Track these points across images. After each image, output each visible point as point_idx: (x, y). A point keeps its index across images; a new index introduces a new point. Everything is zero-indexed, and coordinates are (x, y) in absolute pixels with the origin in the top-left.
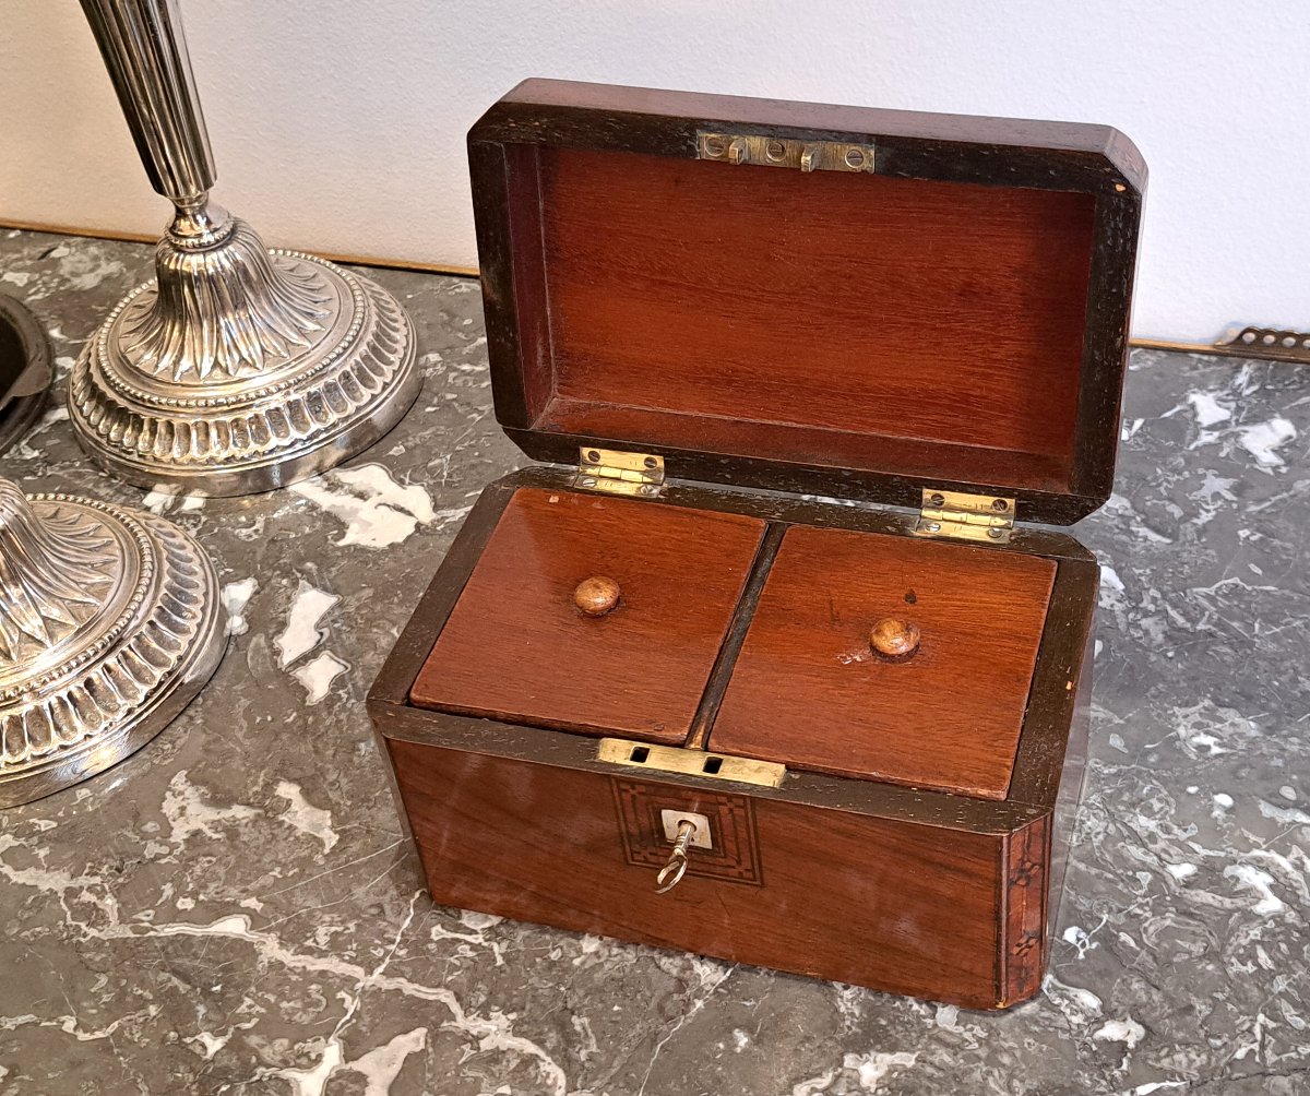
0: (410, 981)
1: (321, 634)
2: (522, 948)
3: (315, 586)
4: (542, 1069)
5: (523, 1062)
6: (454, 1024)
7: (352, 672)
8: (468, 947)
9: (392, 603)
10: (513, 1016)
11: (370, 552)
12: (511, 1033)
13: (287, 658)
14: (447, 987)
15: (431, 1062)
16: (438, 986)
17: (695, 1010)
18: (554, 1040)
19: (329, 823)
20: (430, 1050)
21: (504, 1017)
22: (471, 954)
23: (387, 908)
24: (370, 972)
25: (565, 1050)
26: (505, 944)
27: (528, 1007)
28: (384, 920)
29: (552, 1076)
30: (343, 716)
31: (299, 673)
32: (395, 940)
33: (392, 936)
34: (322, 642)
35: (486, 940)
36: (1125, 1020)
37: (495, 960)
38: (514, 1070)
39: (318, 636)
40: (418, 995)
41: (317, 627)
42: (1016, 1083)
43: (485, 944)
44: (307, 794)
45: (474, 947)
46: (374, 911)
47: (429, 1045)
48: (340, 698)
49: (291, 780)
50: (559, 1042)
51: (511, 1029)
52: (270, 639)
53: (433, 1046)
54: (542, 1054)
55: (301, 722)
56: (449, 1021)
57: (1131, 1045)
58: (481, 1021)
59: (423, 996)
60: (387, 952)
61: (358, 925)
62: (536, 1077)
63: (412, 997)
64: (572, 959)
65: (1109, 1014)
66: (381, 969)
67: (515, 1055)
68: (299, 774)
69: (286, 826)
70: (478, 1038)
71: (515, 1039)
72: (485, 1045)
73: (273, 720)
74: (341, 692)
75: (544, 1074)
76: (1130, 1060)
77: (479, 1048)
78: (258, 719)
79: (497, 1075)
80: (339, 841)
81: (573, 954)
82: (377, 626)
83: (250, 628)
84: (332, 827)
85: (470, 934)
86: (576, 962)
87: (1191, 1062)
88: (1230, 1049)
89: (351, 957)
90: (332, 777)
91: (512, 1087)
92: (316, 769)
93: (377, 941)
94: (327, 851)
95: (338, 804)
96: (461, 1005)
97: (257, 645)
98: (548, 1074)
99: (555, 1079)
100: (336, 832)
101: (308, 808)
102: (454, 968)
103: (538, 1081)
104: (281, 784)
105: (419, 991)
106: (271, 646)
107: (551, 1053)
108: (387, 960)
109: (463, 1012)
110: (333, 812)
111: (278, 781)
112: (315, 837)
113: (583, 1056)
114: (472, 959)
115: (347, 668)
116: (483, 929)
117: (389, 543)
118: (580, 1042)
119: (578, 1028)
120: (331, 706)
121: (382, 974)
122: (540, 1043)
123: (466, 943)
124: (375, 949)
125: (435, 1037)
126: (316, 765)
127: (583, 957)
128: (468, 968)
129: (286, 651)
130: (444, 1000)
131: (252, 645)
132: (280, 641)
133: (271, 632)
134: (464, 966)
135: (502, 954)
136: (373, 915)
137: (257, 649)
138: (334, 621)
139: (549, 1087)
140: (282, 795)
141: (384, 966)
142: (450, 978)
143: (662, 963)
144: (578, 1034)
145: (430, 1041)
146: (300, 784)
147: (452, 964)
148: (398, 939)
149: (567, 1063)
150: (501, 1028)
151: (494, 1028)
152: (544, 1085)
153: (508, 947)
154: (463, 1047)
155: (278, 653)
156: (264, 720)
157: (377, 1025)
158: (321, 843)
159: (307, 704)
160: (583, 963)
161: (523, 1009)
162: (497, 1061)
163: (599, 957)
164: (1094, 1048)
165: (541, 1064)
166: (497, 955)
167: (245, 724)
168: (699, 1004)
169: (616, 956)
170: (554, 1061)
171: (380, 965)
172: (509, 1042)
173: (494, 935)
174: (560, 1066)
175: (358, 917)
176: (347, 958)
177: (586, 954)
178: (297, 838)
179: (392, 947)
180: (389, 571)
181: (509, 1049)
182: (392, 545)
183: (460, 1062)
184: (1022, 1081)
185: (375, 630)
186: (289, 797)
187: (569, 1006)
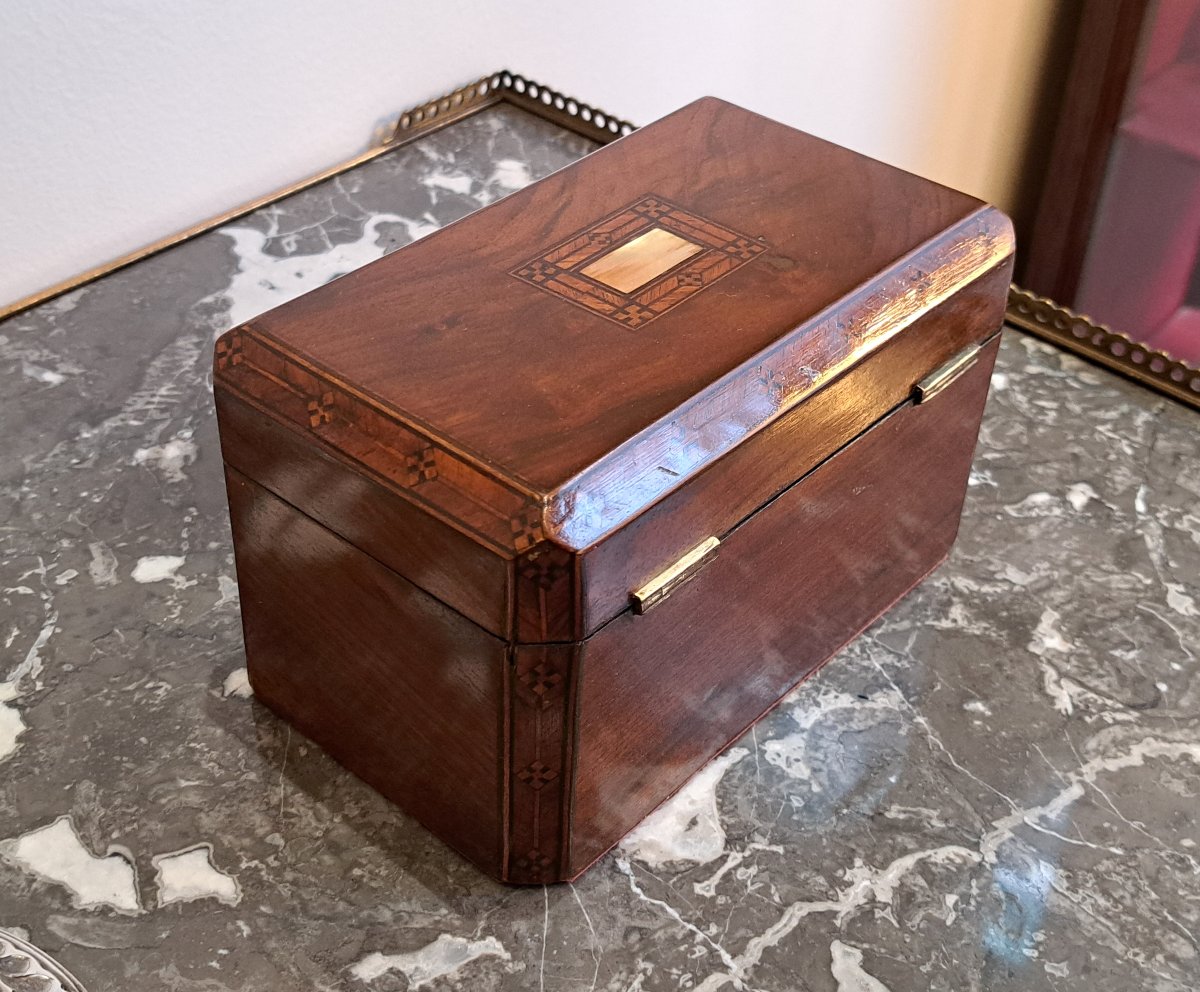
0: (758, 935)
1: (115, 854)
2: (772, 825)
3: (16, 834)
4: (939, 861)
5: (922, 874)
6: (842, 914)
7: (217, 844)
8: (741, 870)
9: (129, 771)
10: (858, 862)
11: (8, 763)
12: (880, 871)
13: (127, 900)
14: (788, 904)
15: (883, 950)
16: (781, 913)
17: (926, 725)
18: (907, 840)
19: (464, 940)
20: (866, 946)
21: (855, 870)
22: (753, 870)
23: (637, 923)
24: (725, 968)
25: (925, 835)
26: (757, 837)
27: (853, 846)
28: (655, 931)
29: (952, 856)
30: (289, 876)
31: (167, 897)
32: (691, 930)
33: (683, 932)
34: (129, 855)
35: (743, 851)
36: (1070, 490)
37: (774, 853)
38: (930, 883)
39: (118, 860)
40: (782, 934)
41: (99, 854)
42: (1104, 567)
43: (747, 853)
44: (392, 948)
45: (746, 863)
46: (634, 937)
47: (859, 945)
48: (256, 869)
49: (358, 958)
50: (912, 837)
51: (874, 869)
52: (70, 910)
53: (862, 942)
54: (920, 855)
55: (261, 922)
56: (835, 918)
57: (1096, 496)
58: (851, 891)
59: (789, 929)
60: (705, 943)
61: (647, 959)
62: (948, 869)
63: (783, 942)
64: (810, 791)
65: (1061, 495)
66: (726, 958)
67: (911, 877)
68: (352, 949)
69: (433, 986)
70: (872, 900)
71: (890, 868)
72: (884, 896)
73: (231, 949)
74: (243, 865)
75: (947, 861)
76: (1110, 501)
77: (886, 905)
78: (214, 964)
79: (929, 899)
80: (499, 938)
81: (805, 788)
82: (158, 797)
83: (22, 926)
84: (472, 939)
85: (725, 861)
86: (816, 788)
87: (1124, 475)
88: (1121, 453)
89: (691, 979)
90: (386, 915)
91: (951, 893)
92: (360, 927)
93: (682, 948)
94: (507, 956)
95: (438, 922)
96: (820, 900)
97: (67, 927)
98: (948, 858)
99: (957, 855)
100: (483, 938)
101: (421, 955)
102: (765, 891)
103: (954, 869)
104: (354, 971)
105: (778, 931)
106: (84, 913)
107: (922, 848)
108: (716, 946)
109: (831, 902)
110: (446, 932)
111: (347, 974)
112: (475, 962)
113: (939, 825)
114: (761, 871)
115: (207, 848)
116: (725, 848)
117: (14, 738)
118: (921, 821)
119: (902, 816)
120: (261, 883)
121: (734, 956)
122: (905, 852)
123: (735, 868)
124: (694, 953)
125: (850, 936)
126: (351, 926)
127: (812, 782)
128: (772, 879)
129: (111, 900)
130: (804, 913)
131: (62, 934)
132: (83, 902)
133: (56, 905)
134: (768, 880)
135: (770, 844)
136: (641, 940)
137: (77, 930)
138: (105, 835)
139: (965, 863)
140: (375, 975)
141: (723, 952)
142: (777, 899)
143: (856, 728)
144: (911, 819)
145: (853, 943)
146: (371, 951)
147: (758, 891)
148: (691, 927)
149: (941, 839)
150: (870, 877)
151: (867, 883)
152: (959, 868)
153: (764, 836)
154: (877, 916)
155: (105, 911)
156: (221, 959)
157: (805, 984)
158: (492, 958)
159: (234, 905)
160: (821, 784)
161: (853, 850)
162: (912, 894)
163: (820, 770)
164: (1089, 514)
165: (933, 860)
166: (768, 849)
167: (211, 981)
168: (920, 720)
169: (826, 757)
170: (933, 847)
171: (719, 956)
172: (891, 876)
173: (741, 843)
174: (943, 845)
175: (633, 956)
176: (689, 984)
177: (810, 778)
178: (463, 980)
179: (700, 936)
180: (65, 757)
181: (900, 879)
182: (19, 739)
183: (897, 925)
184: (1103, 563)
185: (163, 801)
186: (385, 969)
187: (871, 814)
